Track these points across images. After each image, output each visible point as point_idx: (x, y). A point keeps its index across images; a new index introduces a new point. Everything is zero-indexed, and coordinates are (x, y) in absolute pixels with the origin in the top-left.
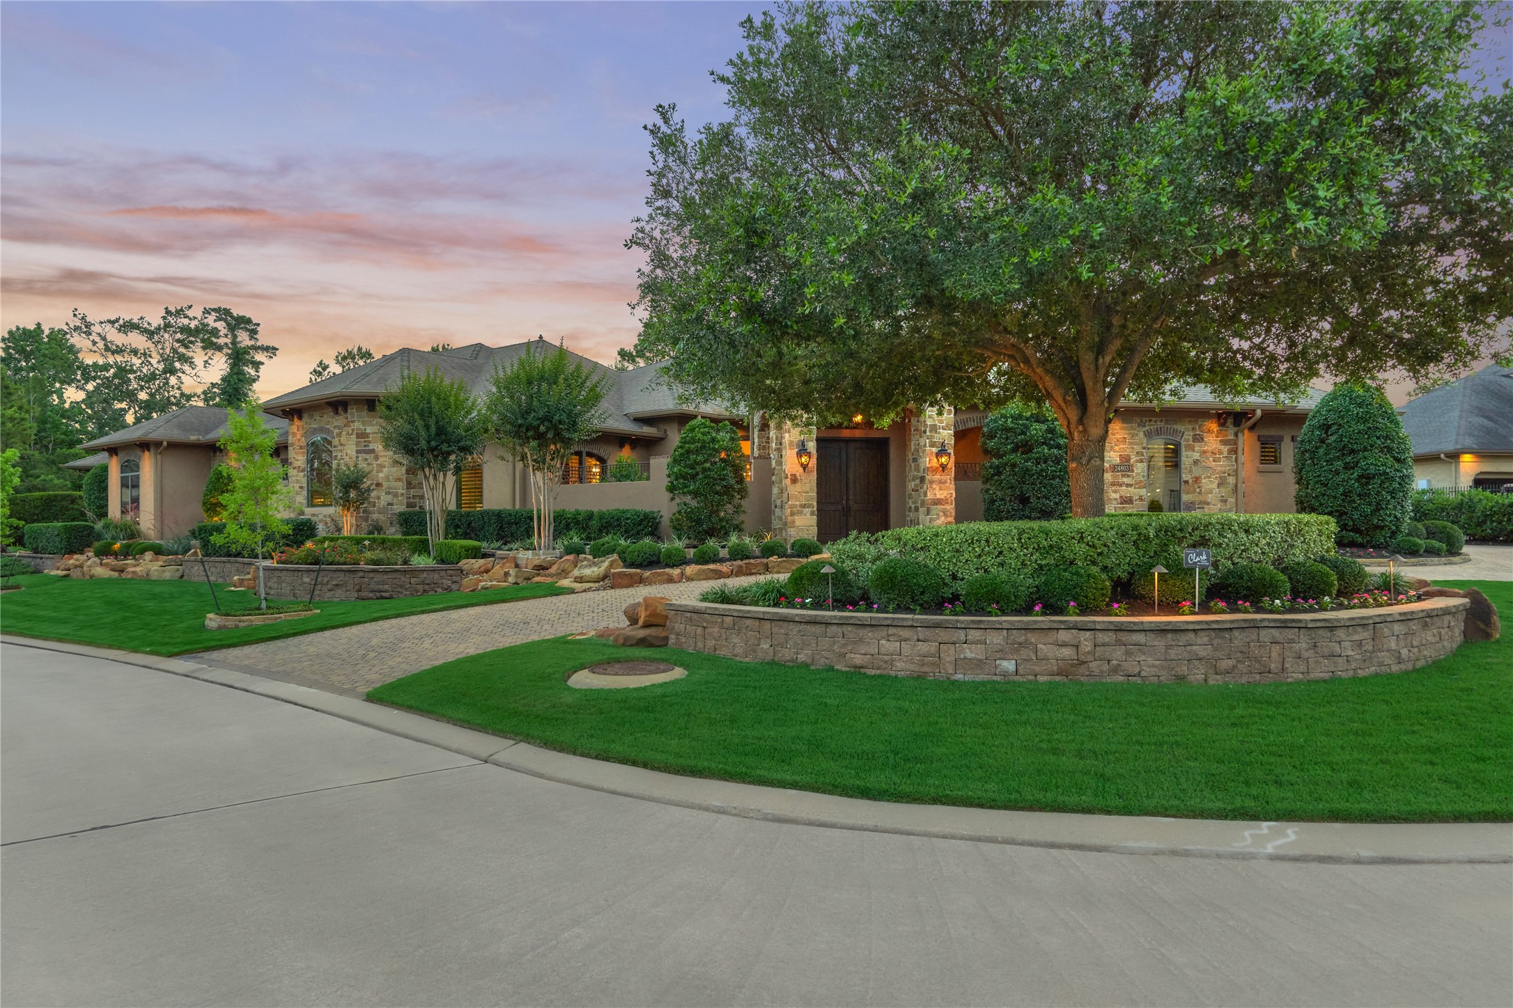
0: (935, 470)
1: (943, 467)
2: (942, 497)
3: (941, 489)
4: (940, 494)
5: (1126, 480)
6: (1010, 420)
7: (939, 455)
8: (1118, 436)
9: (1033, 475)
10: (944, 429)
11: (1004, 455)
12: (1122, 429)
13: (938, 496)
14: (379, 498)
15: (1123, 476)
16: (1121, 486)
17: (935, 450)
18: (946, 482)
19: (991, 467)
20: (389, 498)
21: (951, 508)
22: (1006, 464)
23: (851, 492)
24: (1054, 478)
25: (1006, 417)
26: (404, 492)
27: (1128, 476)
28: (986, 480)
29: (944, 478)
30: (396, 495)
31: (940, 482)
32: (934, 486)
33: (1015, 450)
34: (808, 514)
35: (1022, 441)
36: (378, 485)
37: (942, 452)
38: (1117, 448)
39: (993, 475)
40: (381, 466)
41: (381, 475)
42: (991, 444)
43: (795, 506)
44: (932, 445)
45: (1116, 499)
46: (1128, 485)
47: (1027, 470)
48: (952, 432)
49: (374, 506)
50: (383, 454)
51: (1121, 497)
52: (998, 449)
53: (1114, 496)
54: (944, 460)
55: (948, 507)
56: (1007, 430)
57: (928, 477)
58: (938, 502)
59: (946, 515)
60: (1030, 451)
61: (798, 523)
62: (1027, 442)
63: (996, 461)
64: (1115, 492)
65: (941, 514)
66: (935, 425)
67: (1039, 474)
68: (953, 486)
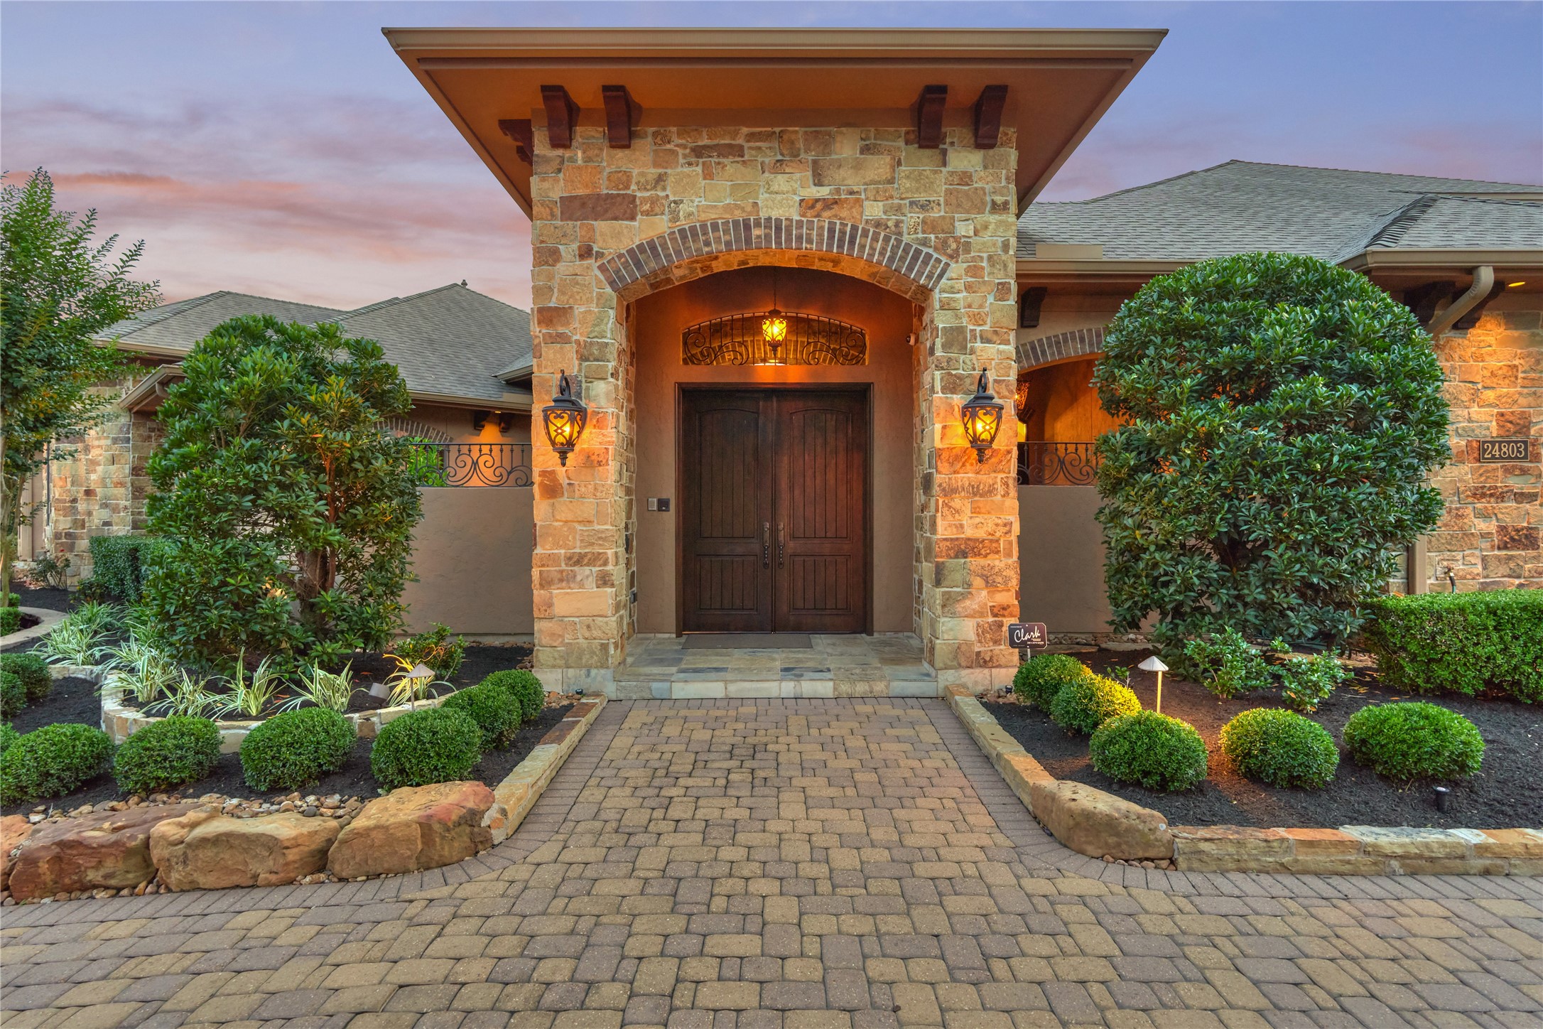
0: (957, 459)
1: (980, 448)
2: (981, 534)
3: (976, 511)
4: (973, 526)
5: (1516, 483)
6: (1190, 301)
7: (969, 411)
8: (1493, 363)
9: (1277, 468)
10: (986, 340)
11: (1174, 406)
12: (1503, 342)
13: (969, 532)
14: (90, 514)
15: (1508, 471)
16: (1501, 497)
17: (959, 400)
18: (991, 491)
19: (1128, 447)
20: (104, 514)
21: (1007, 565)
22: (1179, 437)
23: (784, 510)
24: (1352, 479)
25: (1177, 296)
26: (128, 503)
27: (1524, 472)
28: (1114, 487)
29: (986, 479)
30: (115, 509)
31: (975, 491)
32: (957, 503)
33: (1203, 394)
34: (591, 584)
35: (1231, 362)
36: (88, 493)
37: (980, 401)
38: (1490, 395)
39: (1135, 470)
40: (93, 463)
41: (93, 477)
42: (1130, 378)
43: (553, 559)
44: (952, 386)
45: (1484, 536)
46: (1521, 497)
47: (1255, 453)
48: (1010, 349)
49: (83, 527)
50: (96, 443)
51: (1502, 529)
52: (1153, 393)
53: (1482, 525)
54: (982, 426)
55: (998, 562)
56: (1182, 331)
57: (938, 479)
58: (965, 549)
59: (989, 583)
60: (1263, 392)
61: (560, 607)
62: (1249, 366)
63: (1147, 429)
64: (1484, 515)
65: (978, 582)
66: (960, 330)
67: (1300, 466)
68: (1012, 503)
